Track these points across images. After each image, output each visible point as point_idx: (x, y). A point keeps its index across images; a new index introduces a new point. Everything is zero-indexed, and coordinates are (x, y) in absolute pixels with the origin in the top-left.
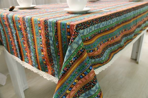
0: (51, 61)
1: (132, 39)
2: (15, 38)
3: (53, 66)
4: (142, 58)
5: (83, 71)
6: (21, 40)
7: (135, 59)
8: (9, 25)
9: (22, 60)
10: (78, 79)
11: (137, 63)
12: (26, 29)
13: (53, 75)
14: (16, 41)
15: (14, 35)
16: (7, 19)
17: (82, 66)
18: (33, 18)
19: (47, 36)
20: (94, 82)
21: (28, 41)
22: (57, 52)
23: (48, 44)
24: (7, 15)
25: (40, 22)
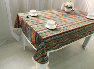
2: (26, 29)
3: (36, 45)
5: (43, 52)
8: (25, 25)
9: (27, 38)
11: (84, 49)
12: (30, 30)
14: (26, 31)
18: (33, 28)
20: (46, 56)
21: (30, 33)
23: (36, 39)
24: (25, 21)
25: (35, 31)
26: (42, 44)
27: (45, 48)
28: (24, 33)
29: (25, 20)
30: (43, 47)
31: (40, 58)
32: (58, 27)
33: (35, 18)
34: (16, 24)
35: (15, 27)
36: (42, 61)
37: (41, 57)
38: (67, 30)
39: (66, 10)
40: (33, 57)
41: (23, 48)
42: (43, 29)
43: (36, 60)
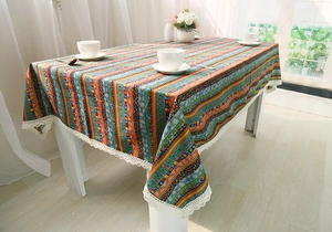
0: (139, 138)
1: (244, 104)
2: (82, 106)
3: (141, 145)
4: (260, 129)
5: (185, 151)
6: (92, 109)
7: (251, 131)
8: (74, 89)
9: (90, 137)
10: (178, 161)
11: (254, 136)
12: (102, 96)
13: (141, 157)
14: (82, 110)
15: (81, 102)
16: (72, 79)
17: (184, 145)
18: (115, 82)
19: (136, 106)
20: (197, 163)
21: (104, 112)
22: (149, 127)
23: (136, 117)
24: (72, 74)
25: (126, 89)
27: (188, 132)
28: (74, 127)
29: (69, 72)
30: (181, 132)
31: (174, 183)
34: (29, 106)
35: (29, 116)
36: (185, 194)
37: (179, 177)
38: (226, 69)
40: (146, 189)
41: (73, 190)
42: (151, 78)
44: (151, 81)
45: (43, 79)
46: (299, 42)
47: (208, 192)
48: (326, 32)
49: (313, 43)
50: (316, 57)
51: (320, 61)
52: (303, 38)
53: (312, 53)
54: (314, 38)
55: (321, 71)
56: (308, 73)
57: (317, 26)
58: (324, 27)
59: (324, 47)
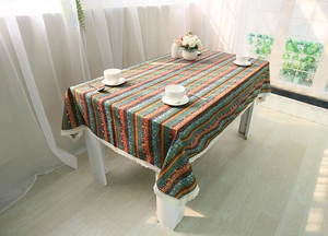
0: (151, 151)
2: (110, 124)
3: (153, 156)
6: (117, 127)
7: (243, 133)
8: (104, 112)
9: (115, 146)
10: (177, 170)
11: (246, 139)
12: (126, 121)
13: (152, 163)
14: (110, 127)
15: (109, 122)
16: (103, 106)
17: (181, 160)
18: (136, 114)
19: (150, 132)
21: (126, 131)
22: (159, 144)
23: (150, 139)
24: (103, 102)
25: (144, 120)
26: (176, 146)
27: (184, 152)
28: (102, 137)
29: (101, 100)
30: (179, 152)
31: (174, 183)
32: (192, 98)
33: (124, 90)
34: (66, 119)
35: (67, 126)
36: (181, 190)
37: (178, 179)
38: (215, 100)
39: (185, 54)
40: (155, 186)
41: (97, 180)
42: (160, 110)
43: (167, 193)
44: (161, 114)
45: (79, 101)
46: (293, 54)
47: (197, 190)
48: (316, 47)
49: (304, 56)
50: (306, 68)
51: (310, 72)
52: (296, 50)
53: (304, 65)
54: (305, 51)
55: (311, 81)
56: (300, 82)
57: (308, 41)
58: (314, 42)
59: (314, 60)
